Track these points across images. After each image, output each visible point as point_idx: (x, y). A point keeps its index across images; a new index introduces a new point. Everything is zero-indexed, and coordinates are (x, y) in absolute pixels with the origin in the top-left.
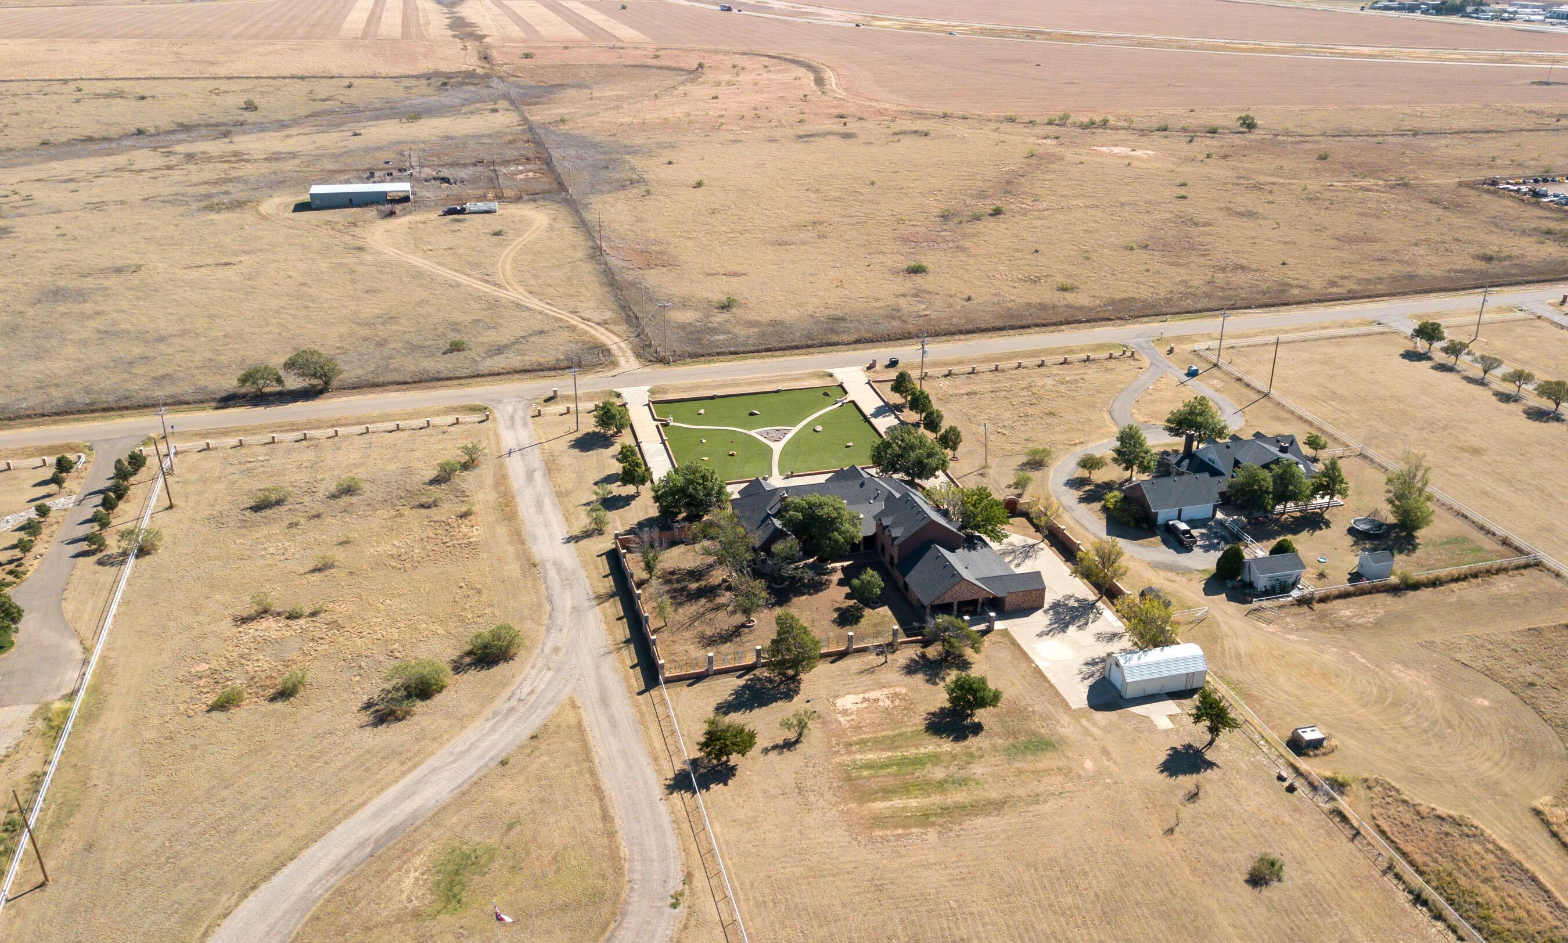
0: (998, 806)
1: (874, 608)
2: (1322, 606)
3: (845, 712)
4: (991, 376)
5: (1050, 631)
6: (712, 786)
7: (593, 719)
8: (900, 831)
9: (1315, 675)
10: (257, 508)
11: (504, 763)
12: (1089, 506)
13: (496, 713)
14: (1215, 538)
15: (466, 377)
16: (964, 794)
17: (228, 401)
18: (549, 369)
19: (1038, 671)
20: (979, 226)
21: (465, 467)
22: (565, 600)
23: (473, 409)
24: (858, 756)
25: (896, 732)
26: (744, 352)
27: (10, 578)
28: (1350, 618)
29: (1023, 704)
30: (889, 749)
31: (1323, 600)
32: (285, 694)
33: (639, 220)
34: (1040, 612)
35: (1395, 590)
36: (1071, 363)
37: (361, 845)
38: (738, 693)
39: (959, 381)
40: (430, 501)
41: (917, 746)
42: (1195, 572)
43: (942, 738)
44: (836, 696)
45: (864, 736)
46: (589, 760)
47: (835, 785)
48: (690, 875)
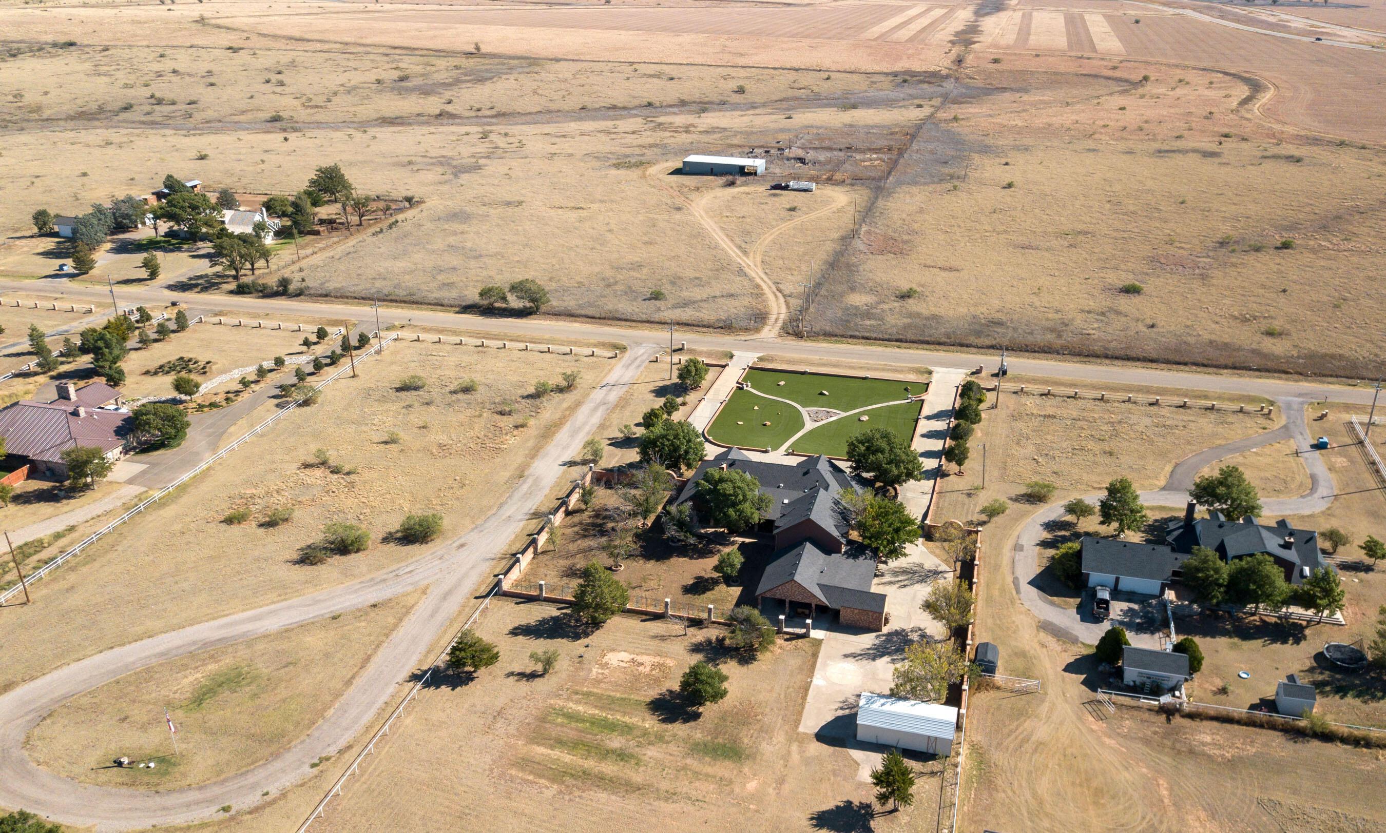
0: (629, 788)
1: (729, 585)
2: (1186, 722)
3: (604, 665)
4: (1090, 405)
5: (861, 655)
6: (443, 687)
7: (424, 606)
8: (531, 777)
9: (1089, 788)
10: (399, 390)
11: (334, 618)
12: (1043, 551)
13: (372, 579)
14: (1141, 618)
15: (639, 321)
16: (615, 768)
17: (468, 309)
18: (704, 326)
19: (806, 688)
20: (1250, 258)
21: (560, 390)
22: (509, 510)
23: (615, 347)
24: (571, 705)
25: (623, 696)
26: (875, 339)
27: (224, 403)
28: (1204, 744)
29: (760, 710)
30: (602, 708)
31: (1191, 716)
32: (271, 524)
33: (921, 211)
34: (874, 634)
35: (1296, 734)
36: (1189, 408)
37: (194, 643)
38: (543, 622)
39: (1051, 402)
40: (507, 409)
41: (625, 714)
42: (1080, 645)
43: (653, 714)
44: (613, 650)
45: (595, 690)
46: (387, 636)
47: (527, 721)
48: (349, 747)
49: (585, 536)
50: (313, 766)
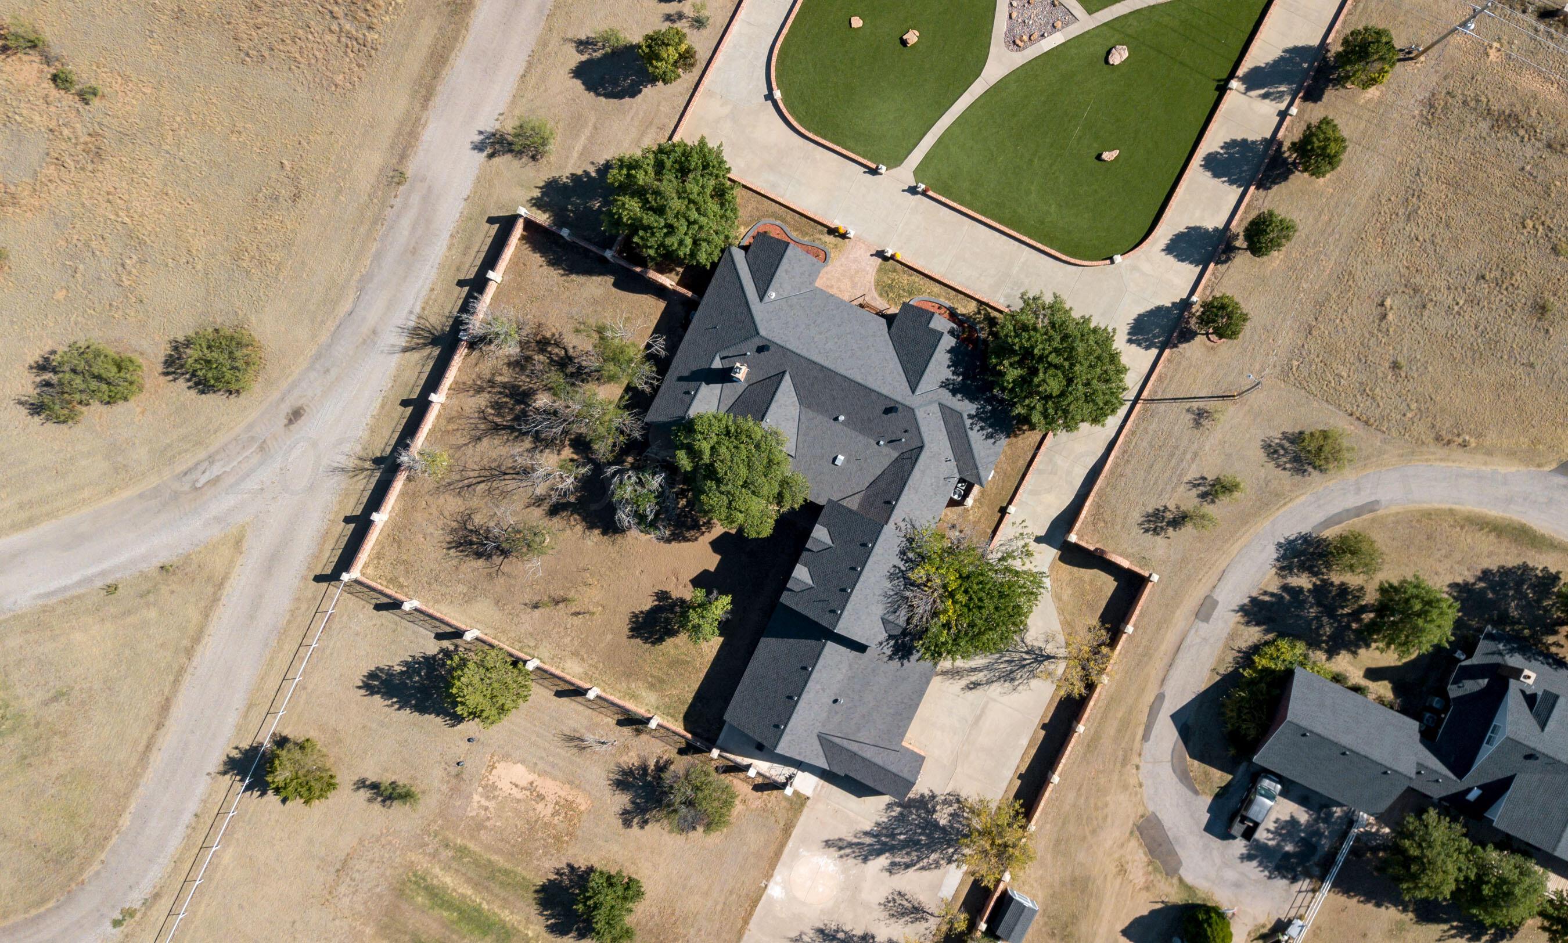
3: (490, 791)
5: (850, 845)
12: (1242, 627)
13: (156, 491)
19: (756, 898)
22: (373, 309)
24: (437, 870)
25: (508, 866)
29: (682, 931)
38: (412, 667)
41: (505, 903)
42: (1175, 881)
43: (541, 914)
44: (506, 757)
45: (471, 846)
46: (189, 652)
47: (378, 890)
48: (157, 896)
49: (496, 428)
50: (117, 923)
